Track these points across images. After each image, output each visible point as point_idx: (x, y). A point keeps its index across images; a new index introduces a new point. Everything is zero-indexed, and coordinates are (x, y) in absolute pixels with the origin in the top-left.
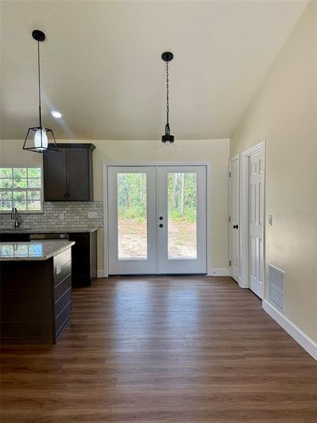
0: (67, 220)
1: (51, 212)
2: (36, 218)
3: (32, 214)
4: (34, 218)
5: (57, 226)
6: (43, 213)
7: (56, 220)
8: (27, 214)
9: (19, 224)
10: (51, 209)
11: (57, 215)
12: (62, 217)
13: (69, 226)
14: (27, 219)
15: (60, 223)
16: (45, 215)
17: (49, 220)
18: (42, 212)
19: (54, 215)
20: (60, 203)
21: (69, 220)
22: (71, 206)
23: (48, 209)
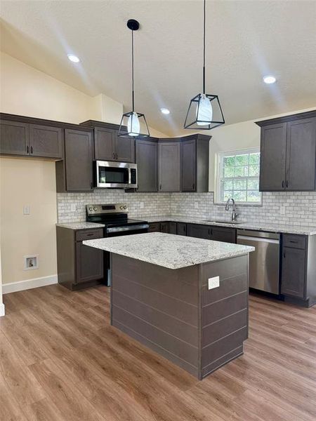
0: (288, 216)
1: (271, 204)
2: (254, 210)
3: (250, 206)
4: (252, 210)
5: (277, 222)
6: (261, 206)
7: (276, 215)
8: (245, 206)
9: (236, 216)
10: (271, 201)
11: (278, 208)
12: (282, 211)
13: (291, 223)
14: (244, 211)
15: (280, 219)
16: (264, 207)
17: (269, 214)
18: (260, 204)
19: (274, 208)
20: (281, 193)
21: (291, 216)
22: (294, 197)
23: (268, 201)
